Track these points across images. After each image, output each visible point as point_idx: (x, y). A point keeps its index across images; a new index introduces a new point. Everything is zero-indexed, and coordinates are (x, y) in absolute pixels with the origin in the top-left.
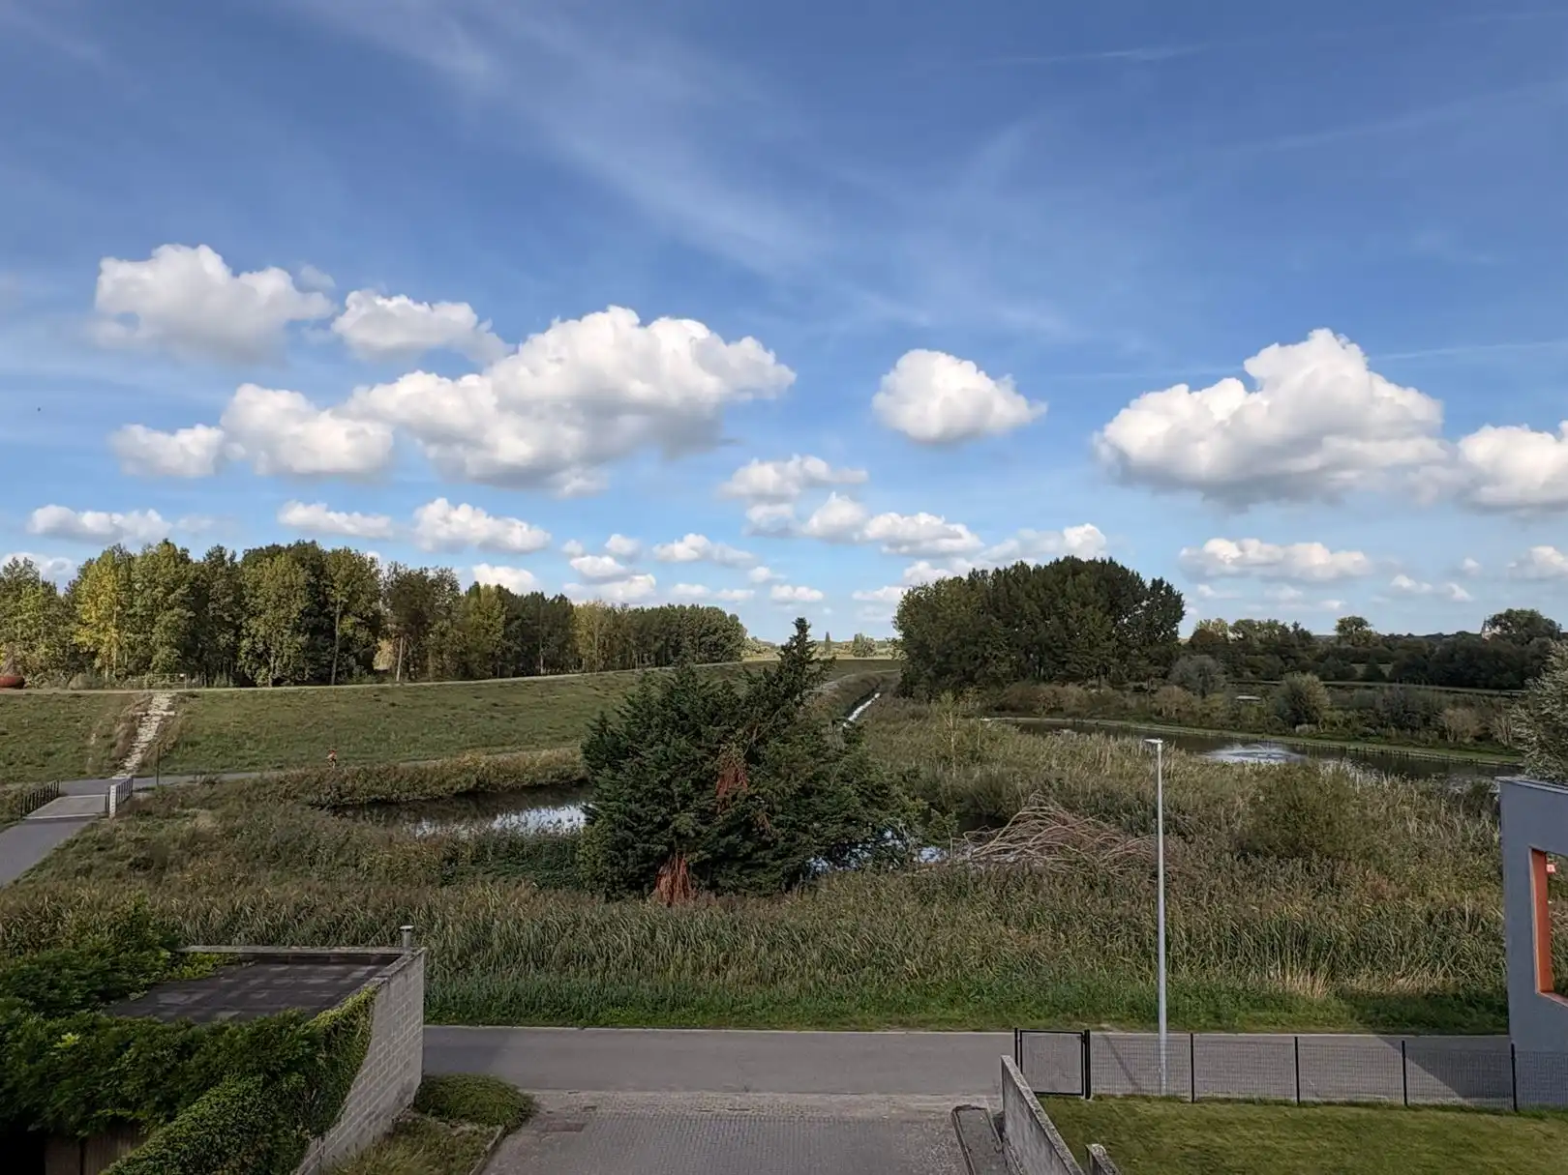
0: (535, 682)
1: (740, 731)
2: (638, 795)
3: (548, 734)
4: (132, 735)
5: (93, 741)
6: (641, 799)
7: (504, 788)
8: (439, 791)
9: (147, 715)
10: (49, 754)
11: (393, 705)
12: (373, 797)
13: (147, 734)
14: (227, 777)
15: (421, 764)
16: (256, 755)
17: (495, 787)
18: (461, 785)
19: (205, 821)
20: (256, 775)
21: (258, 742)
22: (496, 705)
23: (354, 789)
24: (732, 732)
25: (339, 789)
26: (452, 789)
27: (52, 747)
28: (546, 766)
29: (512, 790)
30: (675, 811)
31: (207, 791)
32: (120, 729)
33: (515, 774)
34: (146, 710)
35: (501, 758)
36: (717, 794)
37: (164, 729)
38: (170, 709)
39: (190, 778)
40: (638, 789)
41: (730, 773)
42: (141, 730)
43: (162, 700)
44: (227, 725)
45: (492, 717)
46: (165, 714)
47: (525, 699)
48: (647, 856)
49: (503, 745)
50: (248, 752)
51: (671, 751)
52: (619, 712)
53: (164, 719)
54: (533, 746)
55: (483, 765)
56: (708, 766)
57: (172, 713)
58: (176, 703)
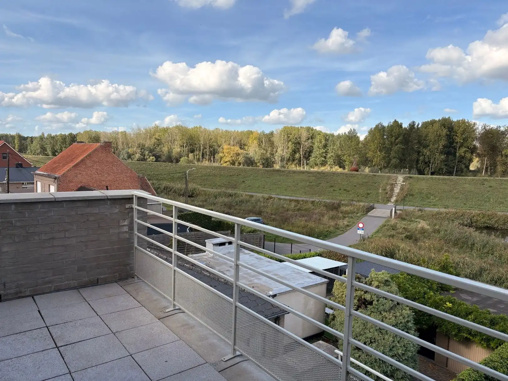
4: (392, 190)
5: (380, 191)
9: (396, 183)
10: (368, 194)
11: (491, 187)
12: (485, 225)
13: (397, 190)
14: (426, 209)
16: (435, 202)
19: (423, 224)
20: (436, 210)
21: (435, 197)
23: (478, 221)
25: (471, 219)
27: (369, 192)
31: (420, 213)
32: (388, 187)
34: (396, 181)
37: (402, 189)
38: (403, 182)
39: (414, 208)
42: (395, 189)
43: (400, 178)
44: (423, 189)
46: (402, 183)
50: (432, 201)
53: (402, 185)
57: (404, 183)
58: (405, 179)
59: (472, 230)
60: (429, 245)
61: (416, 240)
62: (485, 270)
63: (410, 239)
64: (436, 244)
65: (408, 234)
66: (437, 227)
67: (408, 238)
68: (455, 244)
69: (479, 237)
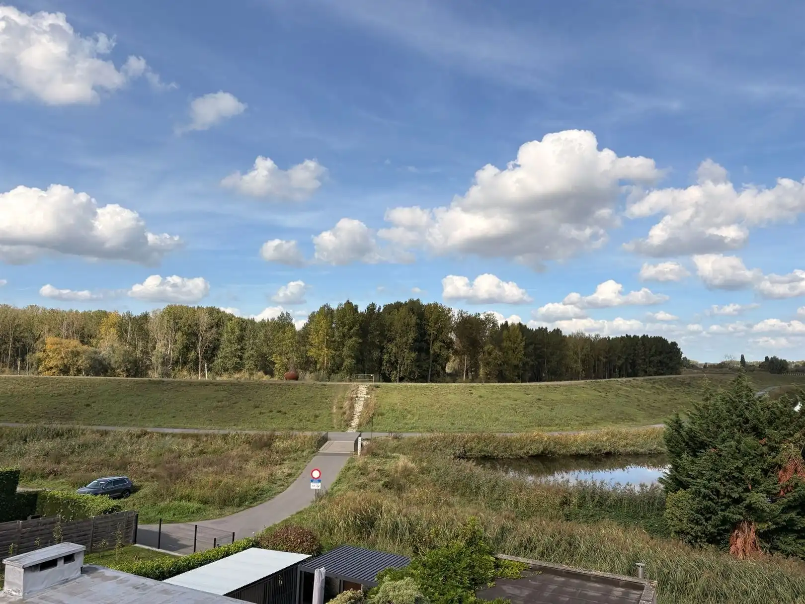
0: (560, 386)
1: (797, 435)
2: (718, 476)
3: (577, 421)
4: (352, 407)
5: (334, 410)
6: (720, 479)
7: (558, 454)
8: (521, 453)
9: (357, 397)
10: (316, 416)
11: (481, 397)
12: (483, 454)
13: (359, 408)
14: (404, 435)
15: (508, 435)
16: (414, 423)
17: (553, 453)
18: (534, 449)
19: (403, 461)
20: (418, 435)
21: (413, 415)
22: (539, 399)
23: (472, 448)
24: (792, 435)
25: (464, 446)
26: (528, 453)
27: (317, 412)
28: (584, 442)
29: (565, 456)
30: (747, 490)
31: (395, 443)
32: (346, 404)
33: (565, 446)
34: (356, 394)
35: (556, 434)
36: (780, 480)
37: (366, 406)
38: (367, 394)
39: (387, 434)
40: (717, 471)
41: (789, 466)
42: (356, 405)
43: (363, 388)
44: (396, 404)
45: (539, 407)
46: (366, 396)
47: (557, 396)
48: (724, 521)
49: (550, 426)
50: (409, 422)
51: (742, 446)
52: (688, 415)
53: (366, 400)
54: (569, 428)
55: (546, 439)
56: (769, 459)
57: (369, 396)
58: (370, 390)
59: (471, 464)
60: (421, 497)
61: (400, 489)
62: (510, 531)
63: (390, 489)
64: (430, 492)
65: (387, 480)
66: (425, 464)
67: (387, 486)
68: (454, 490)
69: (481, 473)
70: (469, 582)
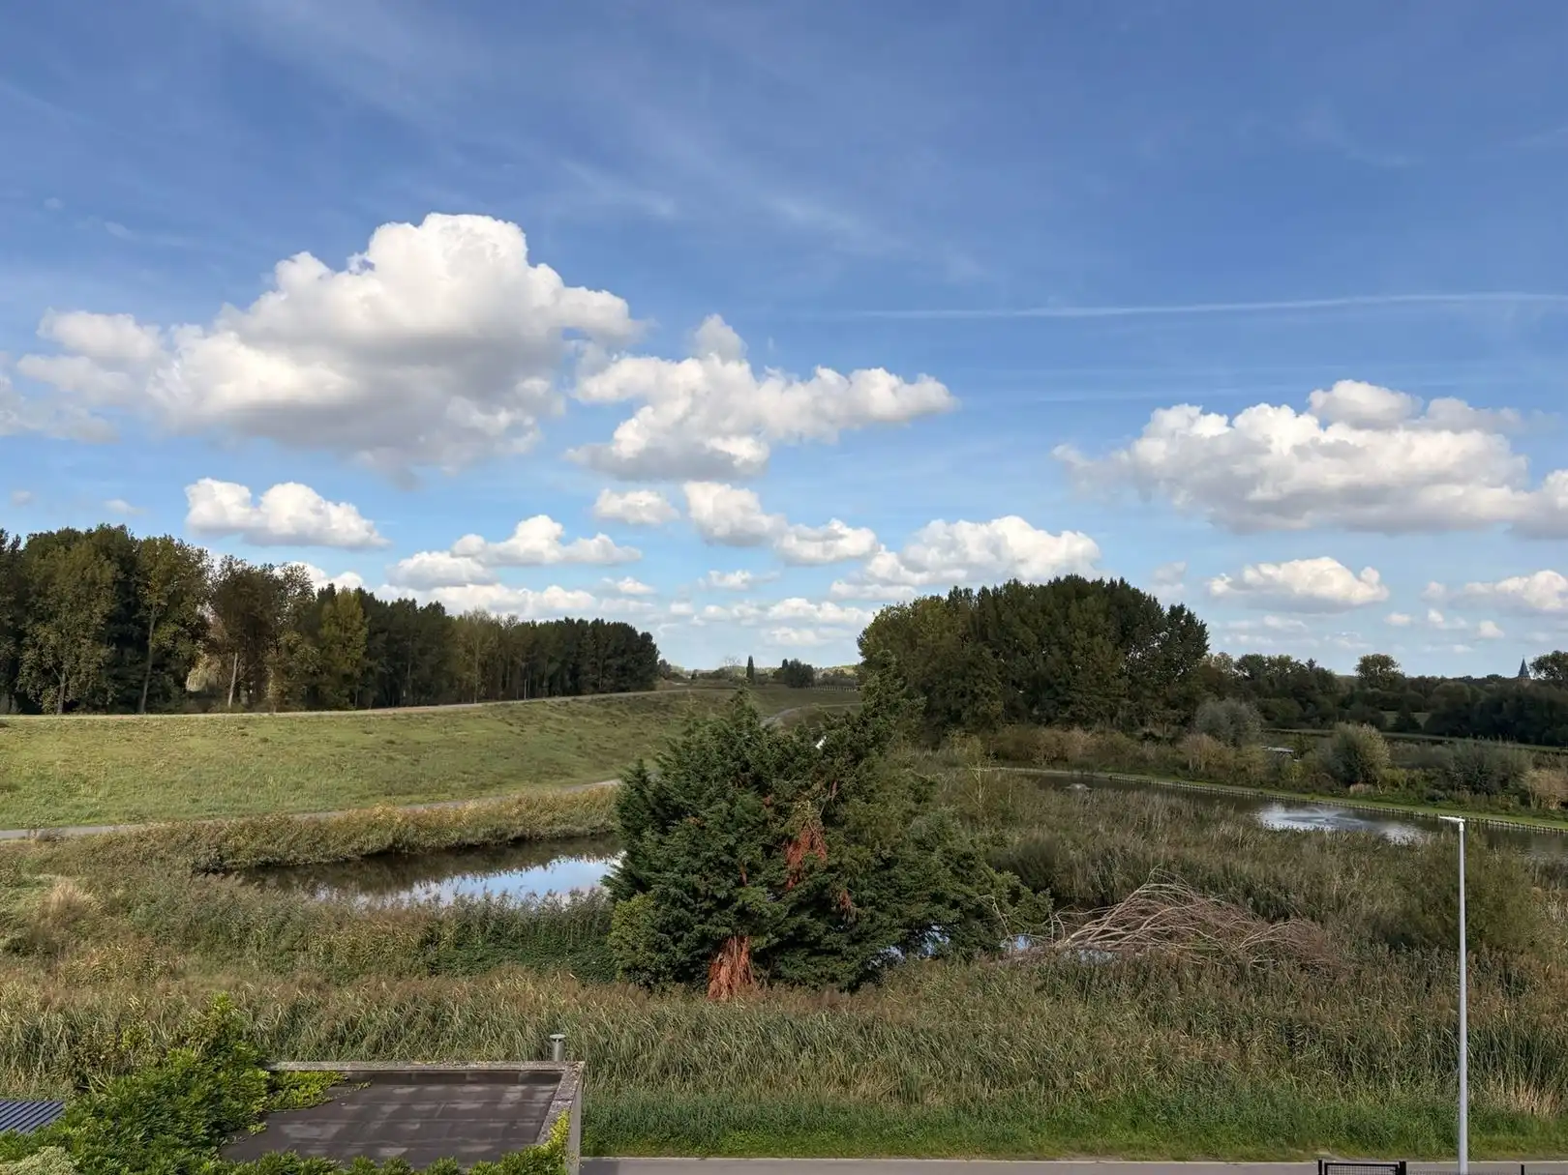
0: (434, 714)
1: (816, 787)
2: (697, 864)
3: (464, 781)
6: (700, 869)
7: (423, 848)
8: (347, 851)
11: (265, 740)
12: (262, 859)
14: (70, 831)
15: (322, 816)
16: (96, 805)
17: (412, 847)
18: (373, 842)
19: (62, 890)
20: (106, 830)
21: (96, 787)
22: (392, 742)
23: (238, 849)
24: (809, 787)
25: (219, 848)
26: (361, 849)
28: (475, 820)
29: (436, 851)
30: (740, 884)
31: (46, 850)
33: (438, 831)
35: (420, 809)
36: (789, 862)
39: (23, 832)
40: (696, 855)
41: (803, 838)
44: (52, 763)
45: (390, 758)
47: (425, 735)
48: (704, 939)
49: (409, 793)
50: (83, 801)
51: (738, 810)
52: (658, 760)
54: (448, 795)
55: (399, 820)
56: (775, 828)
59: (233, 882)
60: (104, 963)
61: (52, 952)
62: (309, 1011)
63: (25, 954)
64: (128, 952)
65: (17, 935)
66: (119, 893)
67: (16, 950)
68: (189, 939)
69: (257, 901)
70: (205, 1131)
